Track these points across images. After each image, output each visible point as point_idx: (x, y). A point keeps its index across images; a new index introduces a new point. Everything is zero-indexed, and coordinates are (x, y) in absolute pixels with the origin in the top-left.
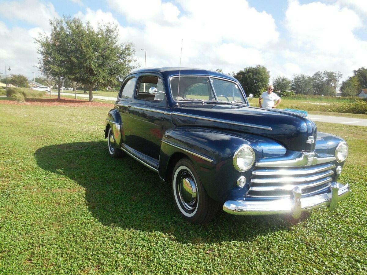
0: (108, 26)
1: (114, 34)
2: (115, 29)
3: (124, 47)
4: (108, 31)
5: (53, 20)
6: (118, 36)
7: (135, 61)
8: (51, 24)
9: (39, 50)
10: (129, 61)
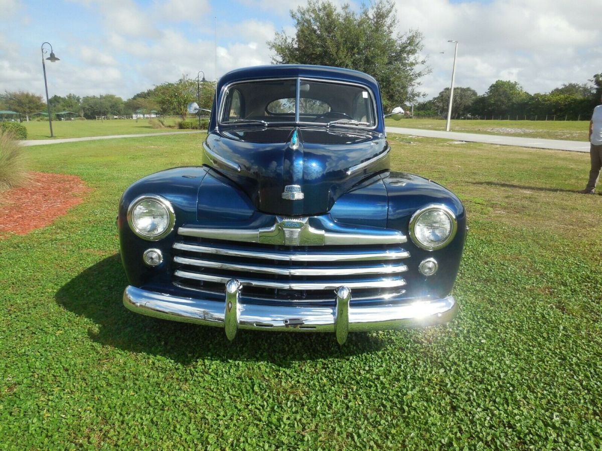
0: (378, 8)
1: (388, 21)
2: (390, 12)
3: (404, 40)
4: (380, 16)
5: (295, 10)
6: (396, 22)
7: (423, 62)
8: (293, 16)
9: (273, 59)
10: (412, 64)
